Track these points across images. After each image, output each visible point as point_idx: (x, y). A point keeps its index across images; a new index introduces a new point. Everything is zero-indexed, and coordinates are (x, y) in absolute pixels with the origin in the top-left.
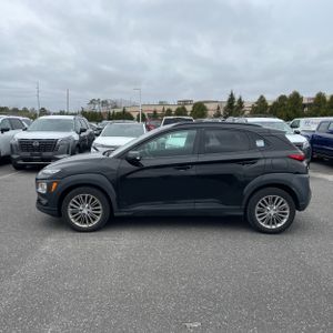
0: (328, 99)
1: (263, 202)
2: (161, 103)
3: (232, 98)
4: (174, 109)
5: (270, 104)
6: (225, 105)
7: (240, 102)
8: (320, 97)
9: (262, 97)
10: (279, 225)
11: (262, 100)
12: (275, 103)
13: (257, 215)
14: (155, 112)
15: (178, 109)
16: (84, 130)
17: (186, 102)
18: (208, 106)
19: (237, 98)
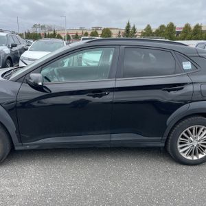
0: (192, 28)
1: (186, 133)
2: (81, 29)
3: (128, 26)
4: (89, 33)
5: (154, 31)
6: (123, 31)
7: (134, 29)
8: (187, 27)
9: (149, 26)
10: (201, 156)
11: (149, 28)
12: (157, 31)
13: (179, 146)
14: (77, 34)
15: (92, 33)
16: (16, 46)
17: (97, 29)
18: (112, 31)
19: (132, 26)
